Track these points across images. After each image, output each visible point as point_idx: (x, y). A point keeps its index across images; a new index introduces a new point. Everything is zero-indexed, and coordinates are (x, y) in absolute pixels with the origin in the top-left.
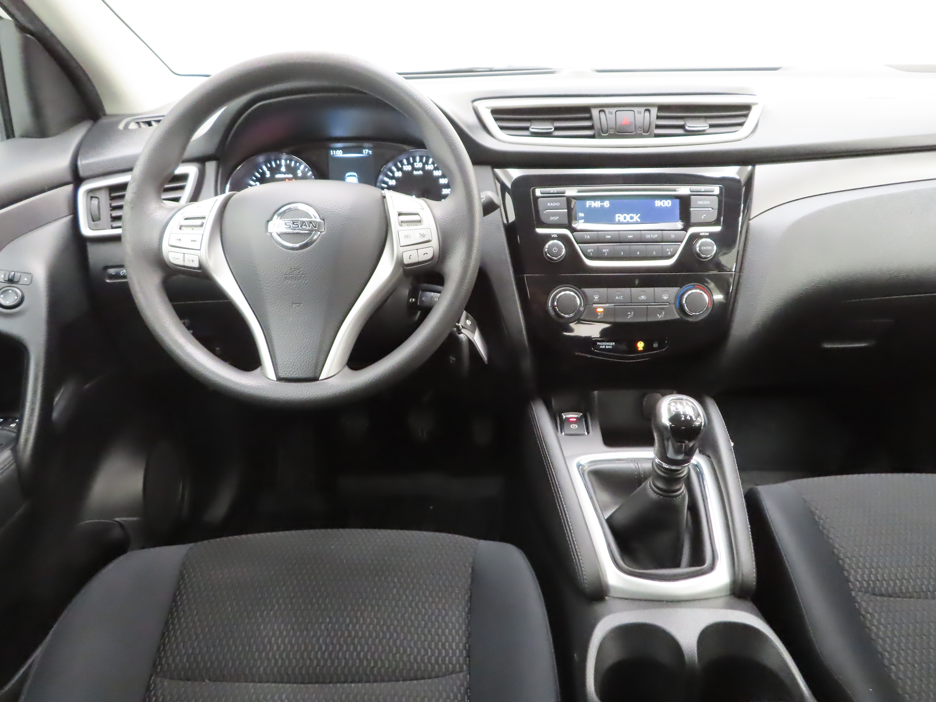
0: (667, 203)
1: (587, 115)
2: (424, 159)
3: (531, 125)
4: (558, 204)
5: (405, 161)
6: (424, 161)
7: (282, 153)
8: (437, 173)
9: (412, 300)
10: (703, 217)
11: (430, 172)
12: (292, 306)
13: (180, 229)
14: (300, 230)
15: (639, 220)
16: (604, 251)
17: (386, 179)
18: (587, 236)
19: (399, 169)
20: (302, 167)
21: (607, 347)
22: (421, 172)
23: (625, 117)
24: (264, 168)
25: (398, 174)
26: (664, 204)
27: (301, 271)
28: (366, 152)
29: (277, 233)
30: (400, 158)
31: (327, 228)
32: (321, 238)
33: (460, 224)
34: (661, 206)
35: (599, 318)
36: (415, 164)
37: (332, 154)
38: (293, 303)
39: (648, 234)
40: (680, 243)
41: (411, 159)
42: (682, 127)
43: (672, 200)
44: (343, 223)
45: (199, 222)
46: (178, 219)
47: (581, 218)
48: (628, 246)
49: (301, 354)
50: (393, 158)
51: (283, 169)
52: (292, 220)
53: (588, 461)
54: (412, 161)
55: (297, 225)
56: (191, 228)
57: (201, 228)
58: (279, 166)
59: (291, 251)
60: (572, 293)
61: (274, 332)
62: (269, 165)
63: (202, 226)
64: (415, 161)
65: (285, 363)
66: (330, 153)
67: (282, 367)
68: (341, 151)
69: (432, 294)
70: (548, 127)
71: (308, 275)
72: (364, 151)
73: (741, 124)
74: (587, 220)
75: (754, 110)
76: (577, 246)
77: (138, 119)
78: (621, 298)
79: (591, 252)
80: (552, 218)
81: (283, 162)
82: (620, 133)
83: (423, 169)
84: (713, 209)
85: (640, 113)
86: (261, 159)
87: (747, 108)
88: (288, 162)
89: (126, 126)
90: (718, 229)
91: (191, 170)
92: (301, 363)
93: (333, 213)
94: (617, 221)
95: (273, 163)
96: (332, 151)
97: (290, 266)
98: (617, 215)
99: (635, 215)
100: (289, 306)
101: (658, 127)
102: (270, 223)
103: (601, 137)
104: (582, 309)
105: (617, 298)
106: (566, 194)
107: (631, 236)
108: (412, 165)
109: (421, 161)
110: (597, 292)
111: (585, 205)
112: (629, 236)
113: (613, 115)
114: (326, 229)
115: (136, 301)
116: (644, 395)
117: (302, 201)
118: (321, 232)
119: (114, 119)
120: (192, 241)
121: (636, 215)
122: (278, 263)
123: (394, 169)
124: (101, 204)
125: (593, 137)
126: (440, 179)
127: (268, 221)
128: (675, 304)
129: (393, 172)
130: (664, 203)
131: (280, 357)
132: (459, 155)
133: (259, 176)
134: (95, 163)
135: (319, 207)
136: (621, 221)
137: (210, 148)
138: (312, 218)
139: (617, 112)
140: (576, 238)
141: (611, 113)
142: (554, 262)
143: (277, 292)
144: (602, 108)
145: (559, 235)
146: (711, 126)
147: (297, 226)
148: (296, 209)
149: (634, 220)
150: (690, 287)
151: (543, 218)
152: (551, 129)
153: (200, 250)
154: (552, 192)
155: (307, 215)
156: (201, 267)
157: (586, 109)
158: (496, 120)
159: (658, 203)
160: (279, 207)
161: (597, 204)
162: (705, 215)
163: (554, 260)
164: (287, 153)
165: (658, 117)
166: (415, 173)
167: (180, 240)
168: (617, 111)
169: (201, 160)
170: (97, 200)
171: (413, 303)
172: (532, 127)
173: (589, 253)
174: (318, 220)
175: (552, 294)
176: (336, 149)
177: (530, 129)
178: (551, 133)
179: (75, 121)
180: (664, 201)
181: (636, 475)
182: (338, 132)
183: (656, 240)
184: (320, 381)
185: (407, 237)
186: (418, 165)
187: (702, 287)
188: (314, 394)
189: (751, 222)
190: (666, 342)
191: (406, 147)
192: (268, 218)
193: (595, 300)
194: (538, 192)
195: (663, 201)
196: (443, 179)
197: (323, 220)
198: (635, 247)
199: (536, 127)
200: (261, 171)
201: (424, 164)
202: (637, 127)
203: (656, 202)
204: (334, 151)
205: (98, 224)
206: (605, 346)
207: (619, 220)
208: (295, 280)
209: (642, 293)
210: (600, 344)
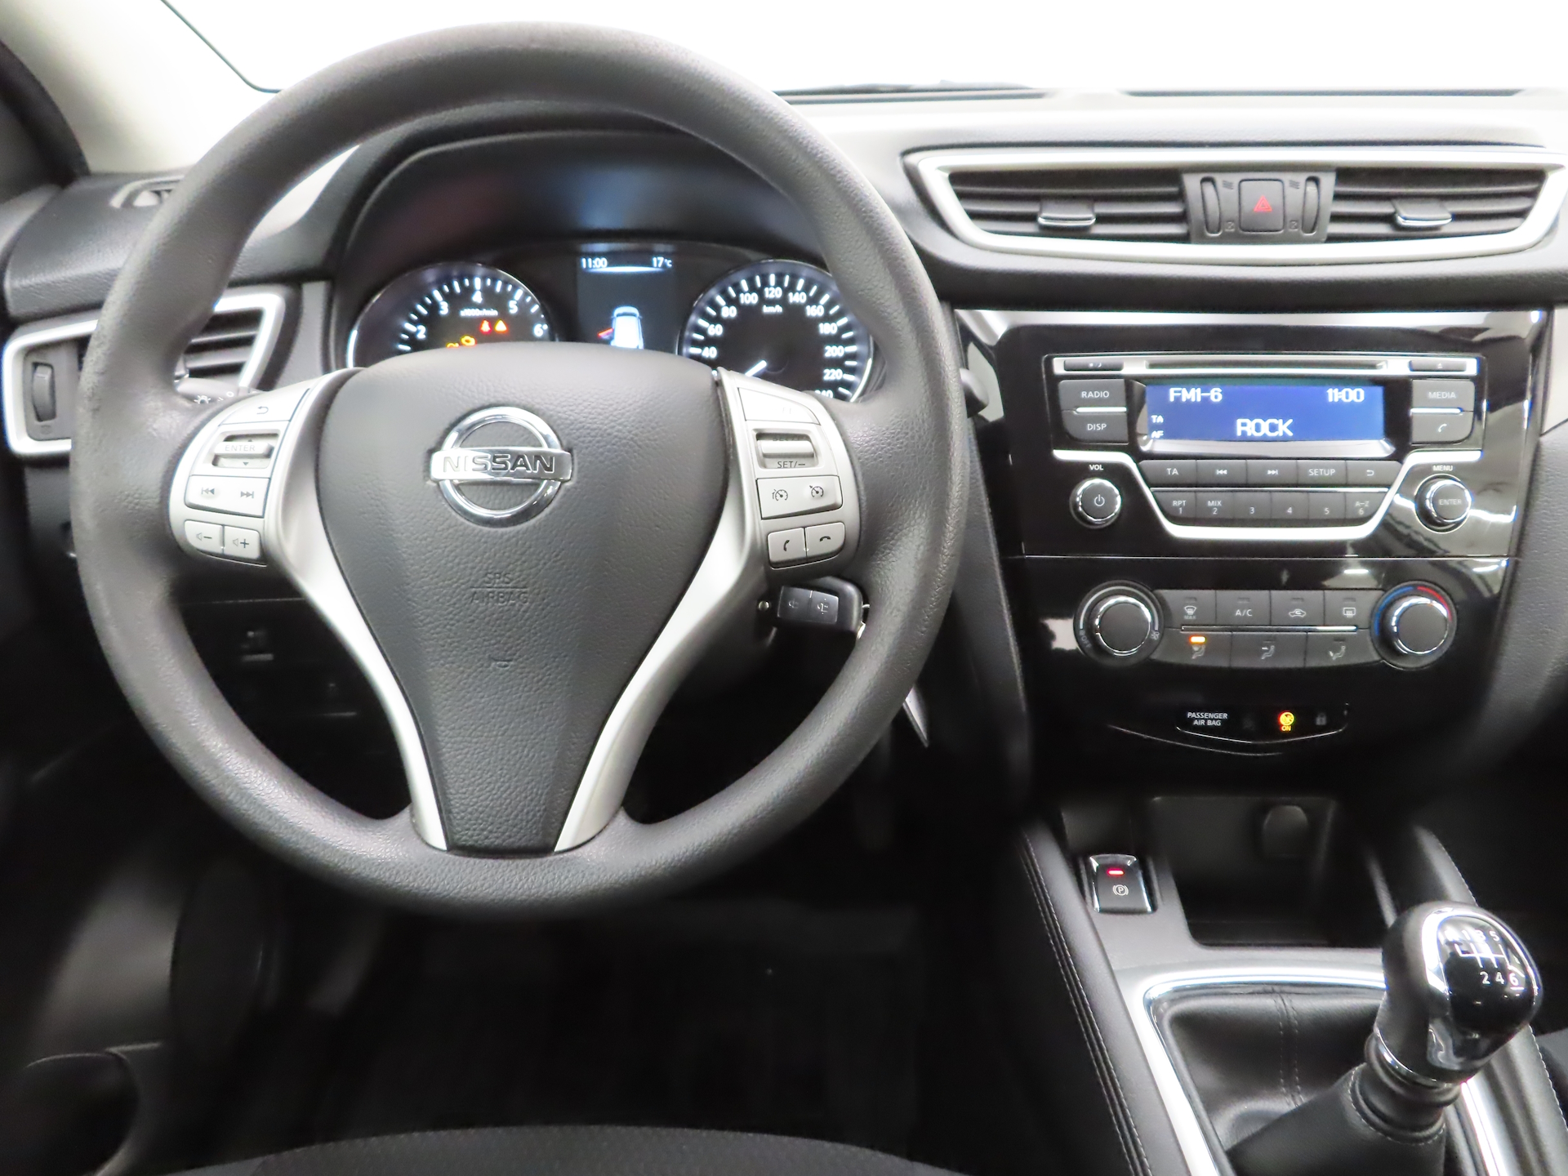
0: (1355, 395)
1: (1173, 189)
2: (787, 279)
3: (1041, 212)
4: (1105, 394)
5: (744, 285)
6: (786, 284)
7: (475, 262)
8: (813, 311)
9: (764, 605)
10: (1440, 430)
11: (799, 309)
12: (489, 665)
13: (215, 462)
14: (512, 475)
15: (1290, 434)
16: (1210, 504)
17: (702, 323)
18: (1172, 470)
19: (731, 302)
20: (519, 294)
21: (1209, 723)
22: (778, 309)
23: (1261, 196)
24: (437, 294)
25: (730, 312)
26: (1347, 398)
27: (511, 580)
28: (659, 263)
29: (451, 481)
30: (733, 278)
31: (579, 472)
32: (564, 495)
33: (915, 465)
34: (1340, 399)
35: (1194, 657)
36: (766, 290)
37: (584, 266)
38: (492, 659)
39: (1313, 467)
40: (1386, 490)
41: (758, 279)
42: (1389, 219)
43: (1366, 388)
44: (620, 458)
45: (260, 446)
46: (209, 439)
47: (1157, 427)
48: (1267, 494)
49: (509, 787)
50: (718, 278)
51: (477, 297)
52: (491, 451)
53: (1169, 987)
54: (759, 284)
55: (504, 463)
56: (240, 462)
57: (266, 461)
58: (468, 291)
59: (486, 529)
60: (1132, 600)
61: (442, 728)
62: (446, 289)
63: (268, 455)
64: (765, 283)
65: (470, 810)
66: (581, 264)
67: (462, 818)
68: (604, 259)
69: (811, 593)
70: (1081, 215)
71: (528, 589)
72: (655, 259)
73: (1522, 214)
74: (1170, 433)
75: (1552, 184)
76: (1148, 492)
77: (158, 183)
78: (1248, 612)
79: (1181, 506)
80: (1090, 427)
81: (478, 282)
82: (1248, 231)
83: (783, 301)
84: (1462, 410)
85: (1295, 185)
86: (430, 275)
87: (1535, 176)
88: (489, 282)
89: (128, 203)
90: (1472, 456)
91: (270, 302)
92: (509, 810)
93: (593, 434)
94: (1239, 434)
95: (456, 285)
96: (584, 260)
97: (485, 566)
98: (1239, 421)
99: (1281, 421)
100: (482, 665)
101: (1337, 218)
102: (436, 456)
103: (1203, 240)
104: (1155, 636)
105: (1238, 613)
106: (1124, 372)
107: (1273, 472)
108: (760, 292)
109: (779, 283)
110: (1191, 598)
111: (1167, 395)
112: (1269, 472)
113: (1235, 190)
114: (575, 474)
115: (103, 643)
116: (1264, 809)
117: (518, 401)
118: (563, 482)
119: (107, 184)
120: (242, 494)
121: (1284, 423)
122: (456, 557)
123: (720, 300)
124: (57, 380)
125: (1184, 239)
126: (821, 326)
127: (431, 452)
128: (1369, 628)
129: (717, 308)
130: (1347, 393)
131: (458, 793)
132: (914, 290)
133: (424, 311)
134: (48, 286)
135: (560, 418)
136: (1249, 434)
137: (312, 253)
138: (540, 446)
139: (1244, 183)
140: (1148, 474)
141: (1228, 185)
142: (1091, 527)
143: (450, 630)
144: (1207, 172)
145: (1105, 465)
146: (1457, 217)
147: (504, 466)
148: (504, 423)
149: (1279, 433)
150: (1405, 589)
151: (1072, 428)
152: (1089, 219)
153: (262, 517)
154: (1091, 365)
155: (529, 437)
156: (265, 556)
157: (1171, 176)
158: (961, 196)
159: (1334, 395)
160: (458, 415)
161: (1193, 395)
162: (1445, 425)
163: (1090, 523)
164: (484, 264)
165: (1338, 197)
166: (767, 310)
167: (212, 491)
168: (1241, 182)
169: (292, 280)
170: (48, 371)
171: (763, 612)
172: (1044, 214)
173: (1176, 508)
174: (558, 450)
175: (1087, 601)
176: (593, 255)
177: (1041, 220)
178: (1086, 228)
179: (19, 186)
180: (1349, 390)
181: (1281, 1029)
182: (599, 219)
183: (1330, 482)
184: (558, 857)
185: (778, 494)
186: (772, 292)
187: (1435, 590)
188: (542, 890)
189: (1543, 439)
190: (1346, 712)
191: (751, 255)
192: (432, 444)
193: (1186, 618)
194: (1059, 365)
195: (1345, 390)
196: (827, 324)
197: (570, 450)
198: (1279, 495)
199: (1051, 214)
200: (428, 301)
201: (786, 291)
202: (1288, 220)
203: (1330, 391)
204: (590, 260)
205: (49, 426)
206: (1206, 720)
207: (1244, 433)
208: (497, 601)
209: (1294, 602)
210: (1193, 715)
